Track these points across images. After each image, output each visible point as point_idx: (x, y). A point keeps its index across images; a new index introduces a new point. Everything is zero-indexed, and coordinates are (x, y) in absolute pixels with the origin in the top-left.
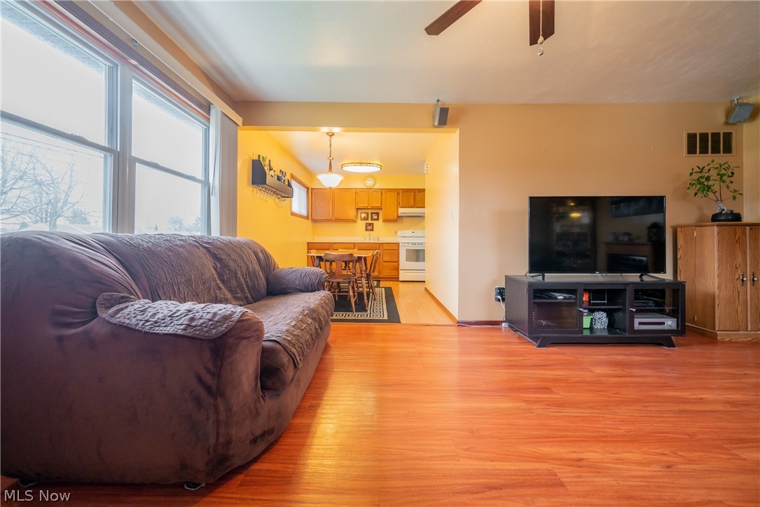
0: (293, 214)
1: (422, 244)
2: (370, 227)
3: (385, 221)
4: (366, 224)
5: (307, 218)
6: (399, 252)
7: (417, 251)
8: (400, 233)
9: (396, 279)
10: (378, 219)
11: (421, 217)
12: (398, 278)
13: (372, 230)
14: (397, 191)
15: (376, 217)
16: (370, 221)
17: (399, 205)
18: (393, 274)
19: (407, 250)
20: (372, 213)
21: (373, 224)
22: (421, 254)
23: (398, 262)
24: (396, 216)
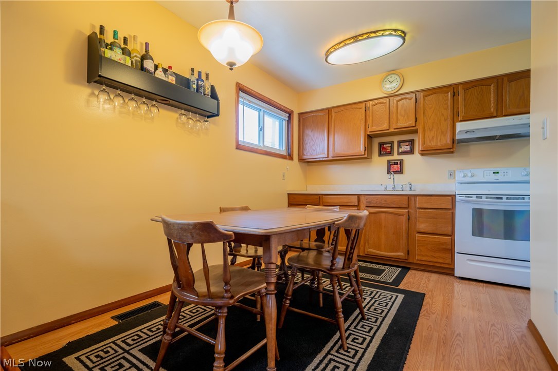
0: (239, 147)
1: (523, 197)
2: (396, 168)
3: (423, 153)
4: (389, 161)
5: (290, 157)
6: (453, 215)
7: (509, 216)
8: (459, 176)
9: (448, 271)
10: (411, 152)
11: (520, 137)
12: (453, 270)
13: (401, 171)
14: (453, 89)
15: (408, 148)
16: (396, 157)
17: (456, 117)
18: (440, 259)
19: (474, 209)
20: (400, 142)
21: (401, 162)
22: (518, 222)
23: (452, 235)
24: (449, 141)
